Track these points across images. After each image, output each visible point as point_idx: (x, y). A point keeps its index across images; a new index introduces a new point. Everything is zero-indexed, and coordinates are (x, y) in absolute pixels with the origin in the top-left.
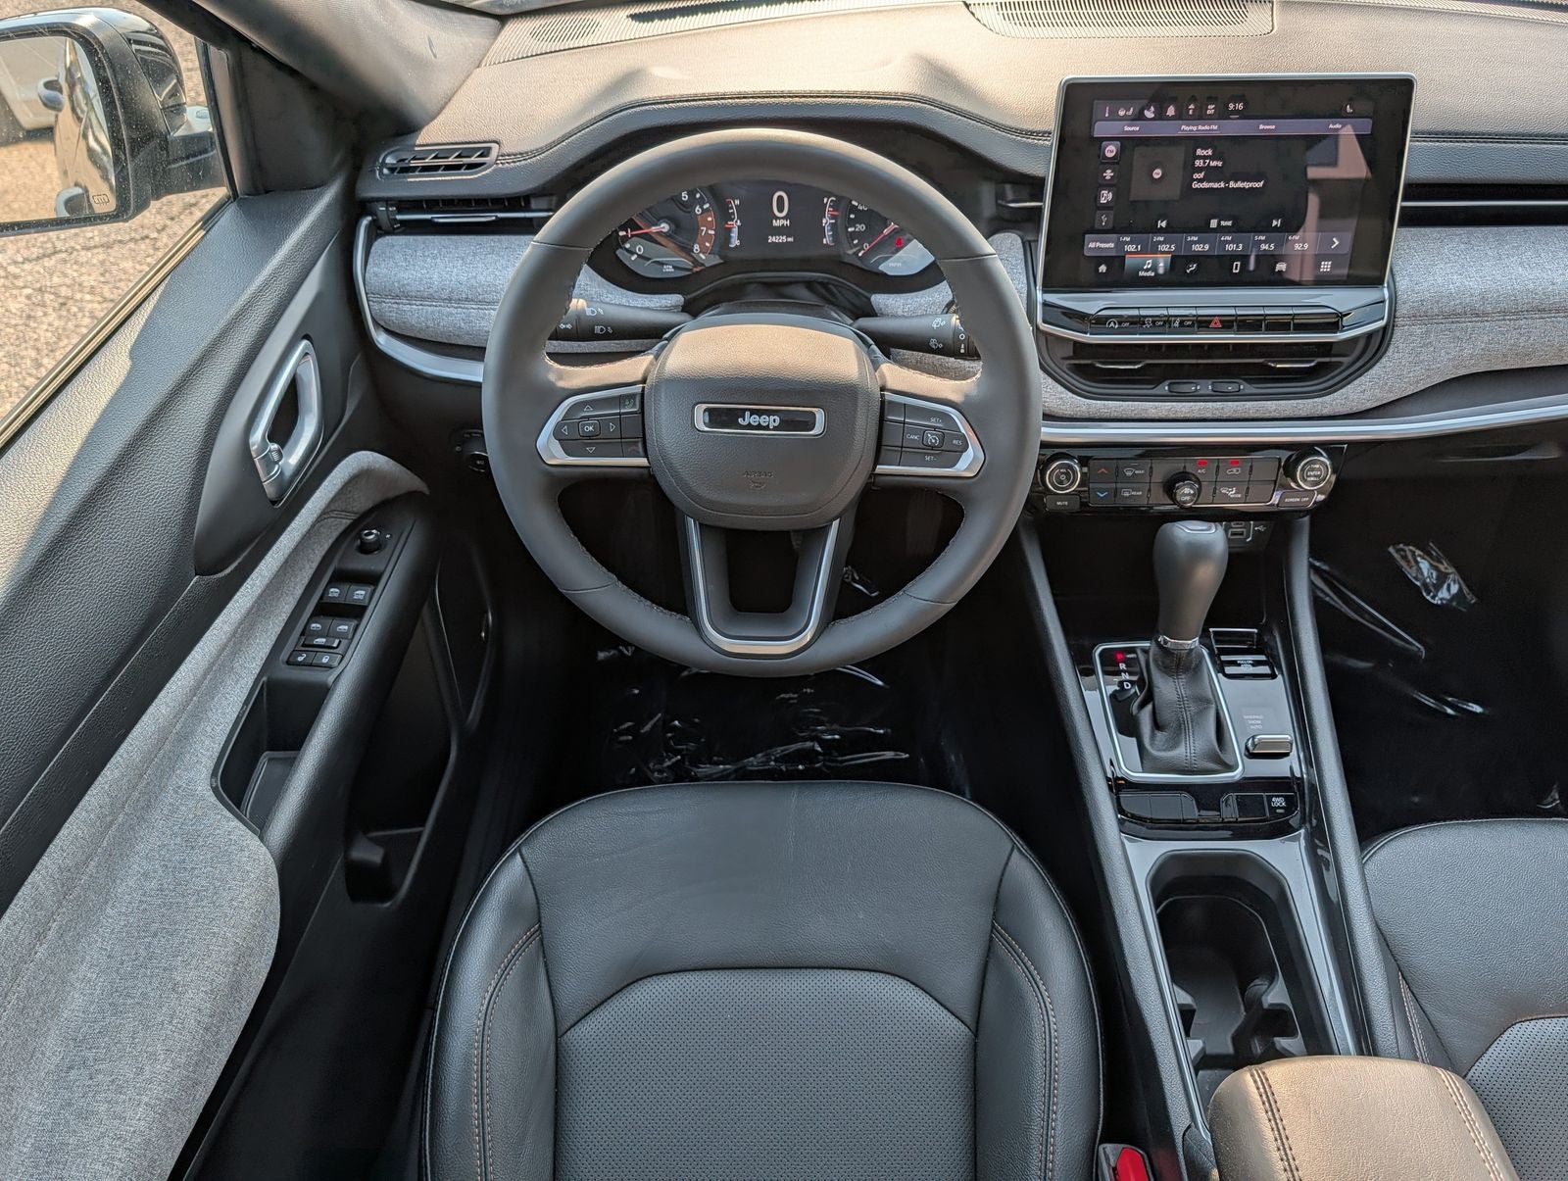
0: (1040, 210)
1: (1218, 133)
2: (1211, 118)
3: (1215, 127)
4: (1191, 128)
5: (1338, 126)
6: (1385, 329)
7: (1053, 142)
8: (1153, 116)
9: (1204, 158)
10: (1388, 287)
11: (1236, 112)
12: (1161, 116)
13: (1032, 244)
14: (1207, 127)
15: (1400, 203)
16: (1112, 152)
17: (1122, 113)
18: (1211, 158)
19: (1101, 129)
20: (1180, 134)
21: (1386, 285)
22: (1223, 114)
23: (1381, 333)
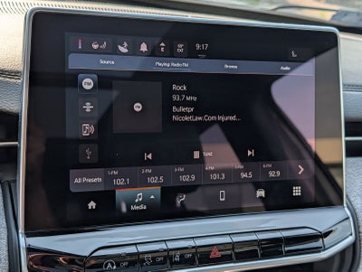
0: (16, 149)
1: (189, 71)
2: (180, 56)
3: (186, 65)
4: (165, 64)
5: (287, 68)
6: (354, 245)
7: (24, 82)
8: (127, 51)
9: (180, 93)
10: (348, 207)
11: (201, 52)
12: (134, 51)
13: (12, 184)
14: (178, 65)
15: (344, 138)
16: (89, 84)
17: (95, 47)
18: (187, 93)
19: (75, 62)
20: (155, 69)
21: (345, 205)
22: (191, 54)
23: (351, 249)
